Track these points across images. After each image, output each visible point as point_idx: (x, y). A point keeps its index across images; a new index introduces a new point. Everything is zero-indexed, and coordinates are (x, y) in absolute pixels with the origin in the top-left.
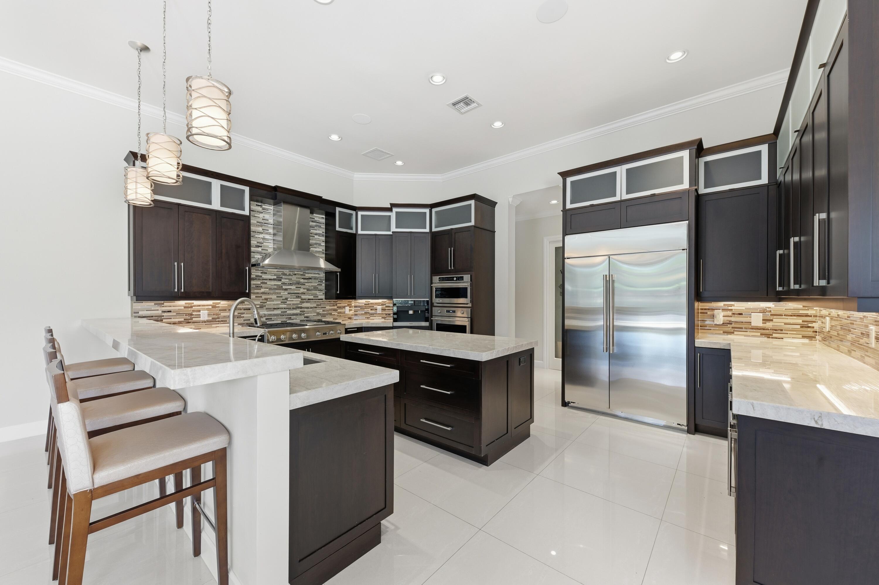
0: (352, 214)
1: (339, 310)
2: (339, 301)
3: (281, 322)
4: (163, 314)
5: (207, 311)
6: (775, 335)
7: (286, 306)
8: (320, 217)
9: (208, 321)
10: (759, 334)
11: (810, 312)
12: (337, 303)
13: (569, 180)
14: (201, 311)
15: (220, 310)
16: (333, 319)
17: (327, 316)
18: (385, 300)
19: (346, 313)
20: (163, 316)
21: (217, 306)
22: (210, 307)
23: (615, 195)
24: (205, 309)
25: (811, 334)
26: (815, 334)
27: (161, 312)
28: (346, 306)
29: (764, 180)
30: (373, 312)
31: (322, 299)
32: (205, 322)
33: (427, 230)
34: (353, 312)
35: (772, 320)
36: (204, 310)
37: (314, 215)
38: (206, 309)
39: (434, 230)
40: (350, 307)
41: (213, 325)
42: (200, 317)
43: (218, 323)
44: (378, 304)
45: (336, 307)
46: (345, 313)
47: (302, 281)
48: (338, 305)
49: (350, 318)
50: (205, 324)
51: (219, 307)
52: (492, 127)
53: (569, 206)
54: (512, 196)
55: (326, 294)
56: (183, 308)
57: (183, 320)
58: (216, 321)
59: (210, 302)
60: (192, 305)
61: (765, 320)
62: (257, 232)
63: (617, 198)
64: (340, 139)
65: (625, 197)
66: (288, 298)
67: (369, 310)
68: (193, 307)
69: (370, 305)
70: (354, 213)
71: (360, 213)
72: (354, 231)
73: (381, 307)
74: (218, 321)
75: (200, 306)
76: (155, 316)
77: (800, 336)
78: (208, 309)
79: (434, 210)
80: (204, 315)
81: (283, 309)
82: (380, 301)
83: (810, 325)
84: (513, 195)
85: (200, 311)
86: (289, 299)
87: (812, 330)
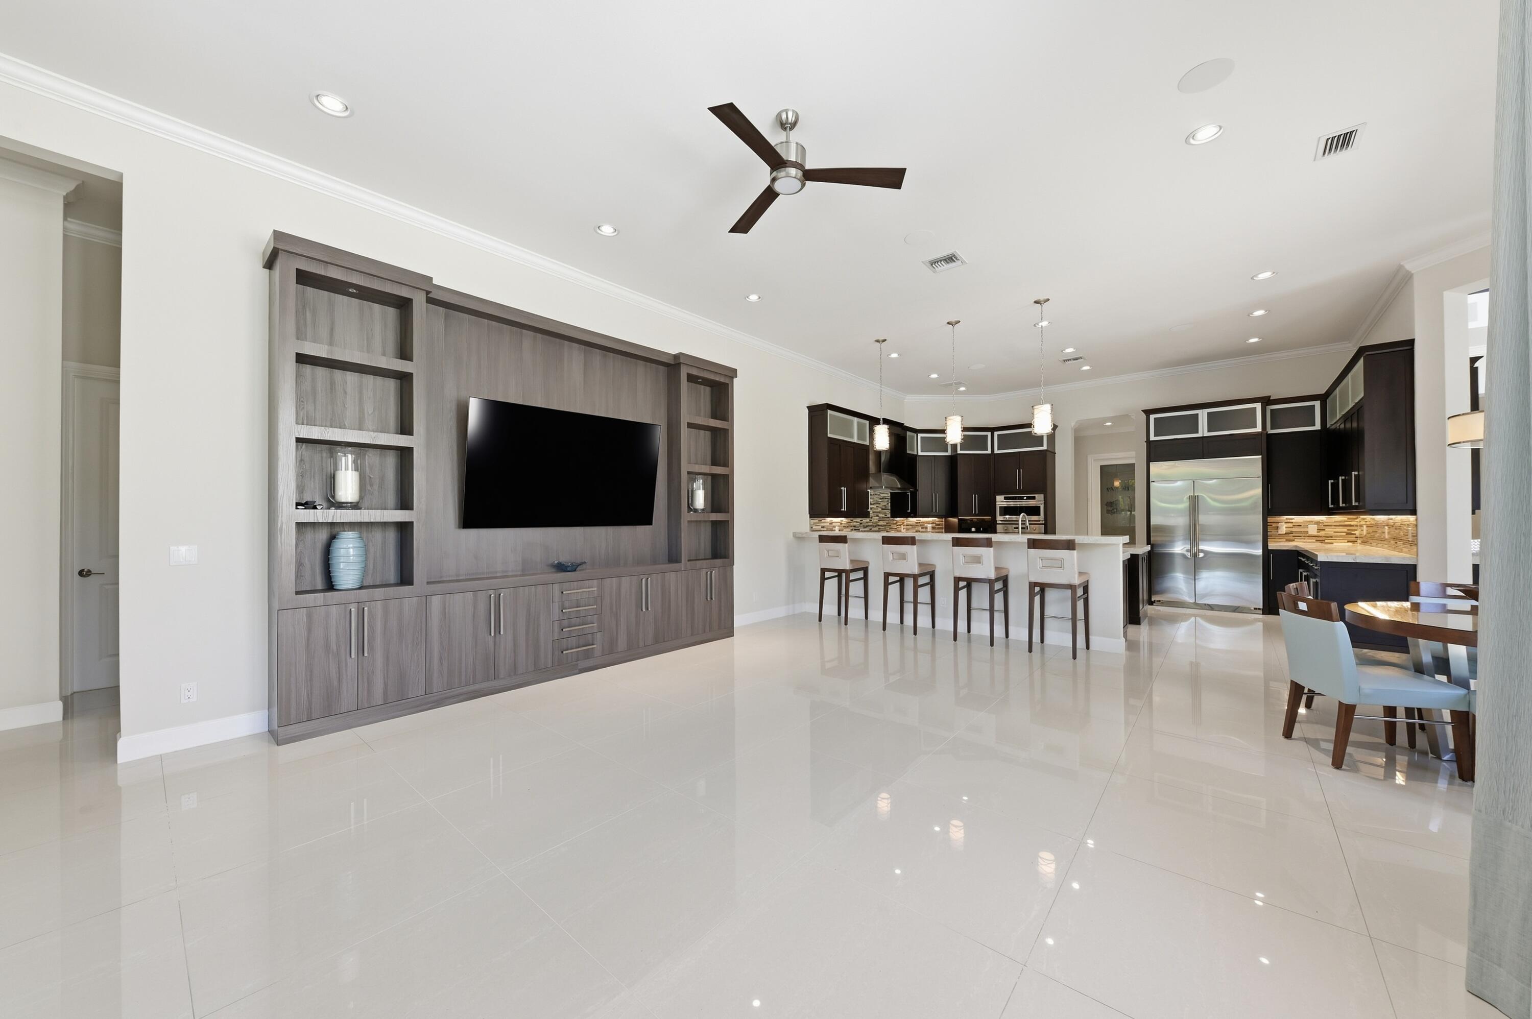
0: (913, 437)
1: (897, 529)
2: (897, 517)
6: (1326, 541)
10: (1314, 541)
11: (1352, 523)
12: (897, 521)
13: (1152, 417)
15: (844, 526)
18: (935, 519)
19: (902, 531)
22: (839, 524)
23: (1197, 432)
25: (1355, 539)
26: (1356, 539)
27: (820, 527)
28: (902, 525)
29: (1318, 427)
30: (924, 530)
31: (889, 518)
33: (989, 452)
34: (905, 530)
35: (1324, 530)
39: (996, 451)
40: (904, 526)
42: (836, 532)
44: (928, 523)
45: (896, 526)
48: (898, 523)
53: (1152, 438)
54: (1076, 421)
55: (891, 513)
56: (828, 524)
61: (1319, 530)
63: (1199, 435)
64: (937, 376)
65: (1207, 434)
69: (921, 524)
70: (915, 435)
71: (920, 435)
72: (914, 453)
73: (931, 525)
77: (1346, 541)
79: (996, 433)
81: (870, 526)
82: (930, 519)
83: (1353, 533)
85: (835, 527)
87: (1355, 536)
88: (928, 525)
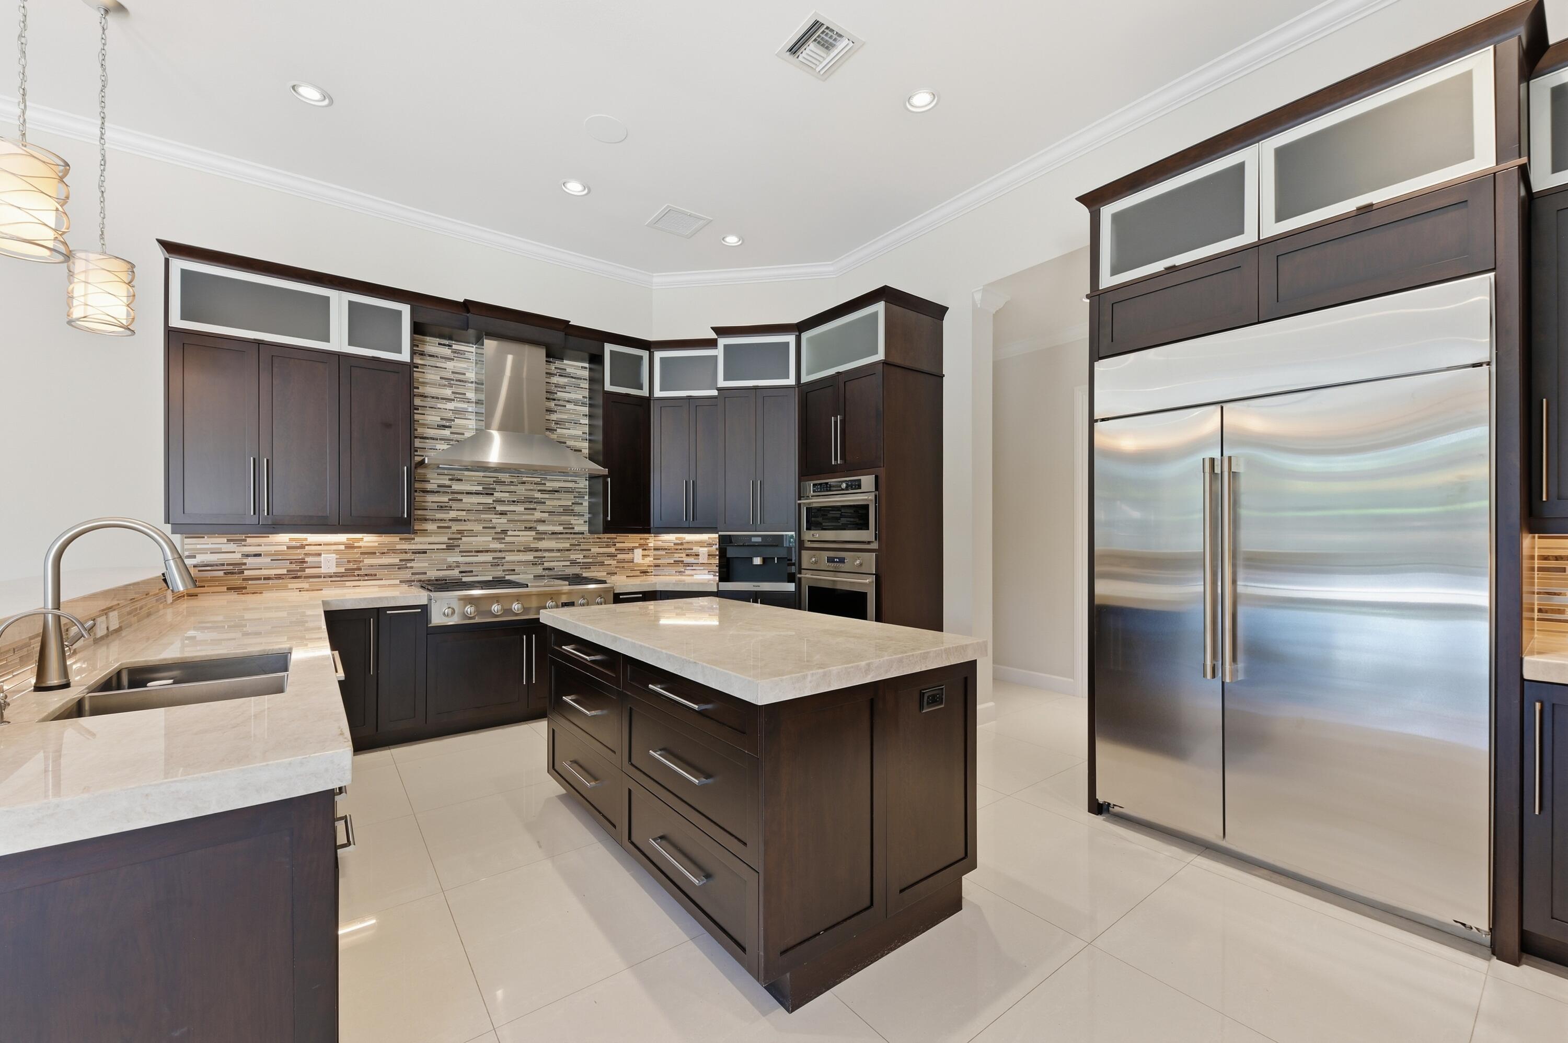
0: (641, 358)
1: (619, 556)
2: (620, 537)
3: (493, 578)
4: (245, 561)
5: (334, 555)
7: (504, 547)
8: (579, 367)
9: (336, 575)
12: (616, 540)
13: (1108, 212)
14: (323, 555)
15: (362, 553)
16: (607, 574)
17: (593, 568)
19: (635, 561)
20: (245, 564)
21: (356, 544)
22: (342, 547)
23: (1241, 231)
24: (331, 550)
28: (636, 547)
30: (691, 560)
31: (583, 533)
32: (331, 577)
33: (791, 381)
34: (652, 559)
36: (329, 552)
37: (565, 362)
38: (334, 550)
39: (805, 379)
40: (646, 550)
41: (348, 584)
42: (321, 567)
43: (357, 578)
44: (701, 544)
45: (612, 550)
46: (633, 562)
47: (538, 495)
48: (618, 545)
49: (644, 572)
50: (331, 581)
51: (360, 547)
52: (908, 109)
53: (1107, 280)
54: (982, 287)
55: (590, 522)
56: (285, 548)
57: (284, 571)
58: (354, 576)
59: (342, 538)
60: (305, 543)
62: (442, 399)
63: (1248, 237)
64: (586, 191)
65: (1273, 229)
66: (508, 531)
67: (684, 555)
68: (306, 547)
69: (685, 546)
70: (645, 354)
71: (658, 355)
72: (645, 392)
73: (706, 549)
74: (358, 575)
75: (321, 545)
76: (228, 565)
78: (337, 552)
79: (805, 337)
80: (329, 564)
81: (496, 551)
82: (705, 536)
84: (984, 286)
85: (320, 555)
86: (509, 533)
88: (701, 549)
